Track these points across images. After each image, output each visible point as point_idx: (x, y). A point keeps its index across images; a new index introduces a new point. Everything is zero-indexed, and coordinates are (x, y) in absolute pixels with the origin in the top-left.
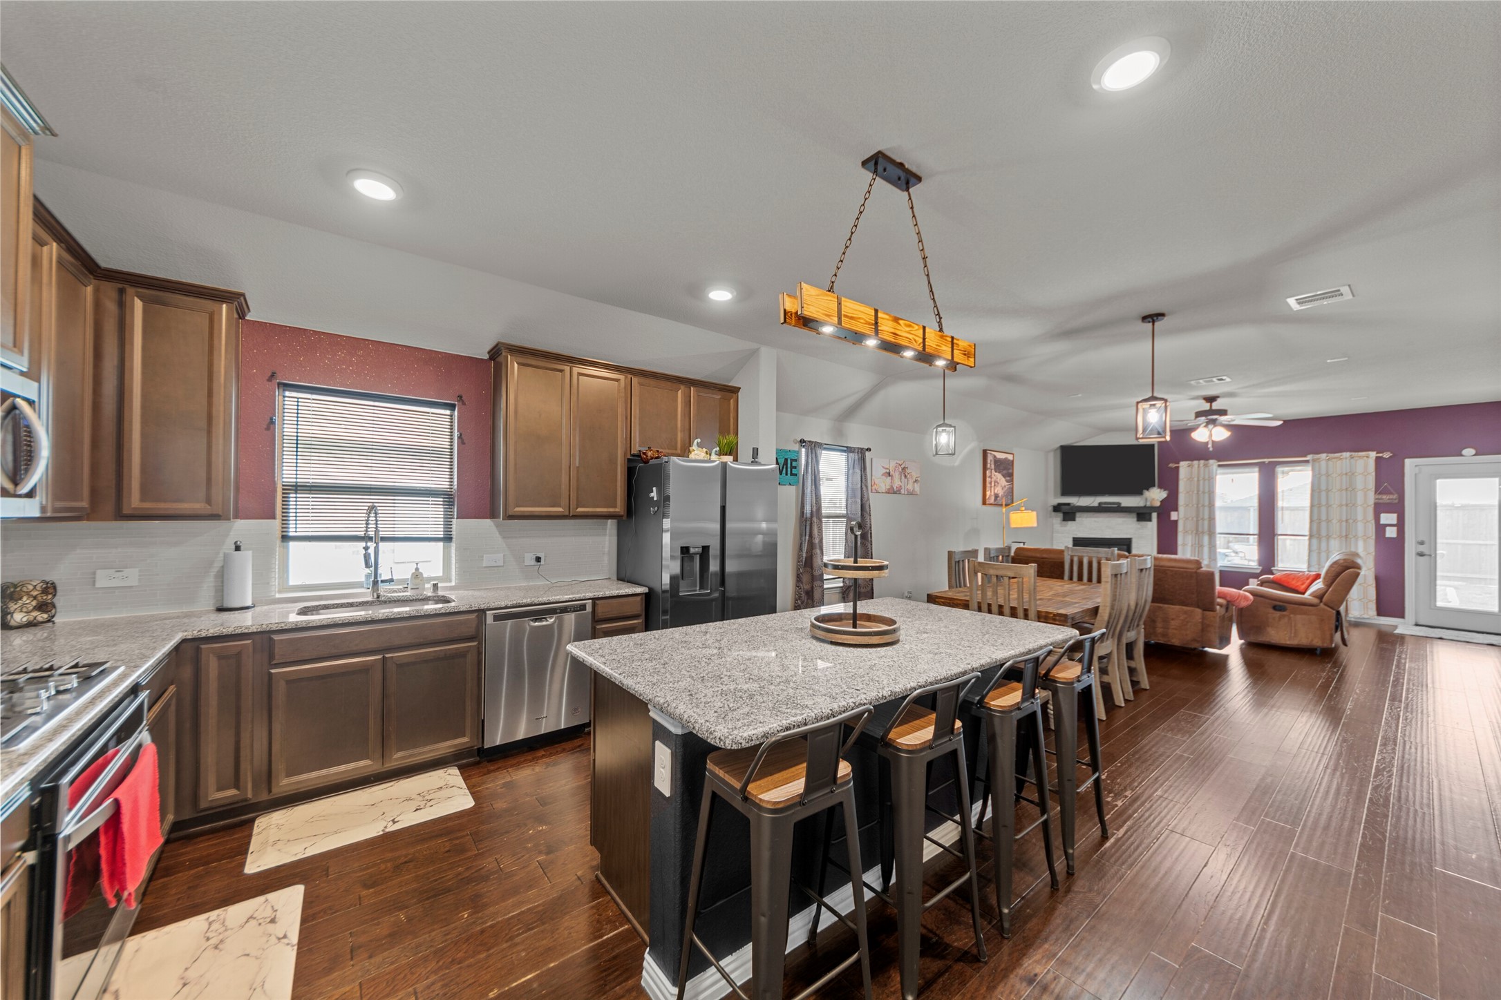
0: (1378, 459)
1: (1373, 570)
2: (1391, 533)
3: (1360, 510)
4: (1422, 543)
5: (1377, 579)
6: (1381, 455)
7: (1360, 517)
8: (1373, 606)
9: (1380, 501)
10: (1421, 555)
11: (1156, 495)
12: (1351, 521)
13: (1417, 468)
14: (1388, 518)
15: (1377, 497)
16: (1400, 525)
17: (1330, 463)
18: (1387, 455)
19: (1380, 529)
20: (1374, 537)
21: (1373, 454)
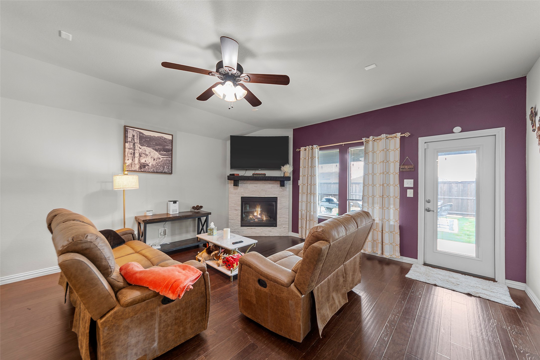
0: (402, 138)
1: (398, 221)
2: (410, 193)
3: (392, 176)
4: (429, 202)
5: (401, 228)
6: (404, 135)
7: (392, 183)
8: (398, 248)
9: (404, 170)
10: (428, 210)
11: (288, 169)
12: (385, 185)
13: (426, 144)
14: (409, 183)
15: (402, 167)
16: (415, 188)
17: (375, 143)
18: (407, 135)
19: (403, 190)
20: (399, 197)
21: (399, 135)
